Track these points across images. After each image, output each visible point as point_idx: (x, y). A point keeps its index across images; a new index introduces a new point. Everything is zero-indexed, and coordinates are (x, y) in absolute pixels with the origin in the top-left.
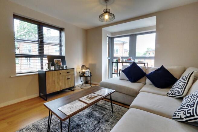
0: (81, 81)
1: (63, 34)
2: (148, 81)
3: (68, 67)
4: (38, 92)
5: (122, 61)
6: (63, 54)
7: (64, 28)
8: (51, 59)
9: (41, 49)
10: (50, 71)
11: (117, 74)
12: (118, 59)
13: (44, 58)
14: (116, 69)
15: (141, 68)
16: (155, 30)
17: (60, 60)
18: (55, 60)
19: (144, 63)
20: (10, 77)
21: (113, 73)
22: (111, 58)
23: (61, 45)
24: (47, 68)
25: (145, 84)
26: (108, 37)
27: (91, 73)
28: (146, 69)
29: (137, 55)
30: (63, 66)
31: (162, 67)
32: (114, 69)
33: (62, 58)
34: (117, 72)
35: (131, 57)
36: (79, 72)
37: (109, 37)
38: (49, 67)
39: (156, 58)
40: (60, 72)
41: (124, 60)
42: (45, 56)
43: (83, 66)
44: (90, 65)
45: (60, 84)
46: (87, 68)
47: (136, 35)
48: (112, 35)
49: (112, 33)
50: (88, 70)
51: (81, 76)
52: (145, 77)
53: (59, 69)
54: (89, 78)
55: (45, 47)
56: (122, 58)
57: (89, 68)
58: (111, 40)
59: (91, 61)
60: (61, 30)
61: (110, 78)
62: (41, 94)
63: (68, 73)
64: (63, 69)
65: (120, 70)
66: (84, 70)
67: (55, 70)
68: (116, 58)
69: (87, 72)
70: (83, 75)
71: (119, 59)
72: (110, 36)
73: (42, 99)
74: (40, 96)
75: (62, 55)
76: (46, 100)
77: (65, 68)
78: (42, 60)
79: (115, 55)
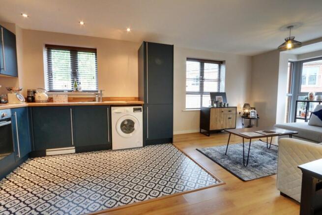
0: (243, 124)
1: (223, 68)
3: (229, 106)
4: (199, 128)
5: (319, 98)
7: (225, 61)
8: (213, 95)
10: (213, 108)
11: (305, 119)
12: (309, 96)
13: (203, 95)
14: (303, 111)
17: (221, 97)
18: (217, 97)
20: (182, 111)
21: (297, 117)
22: (294, 95)
23: (219, 80)
24: (210, 105)
26: (289, 62)
27: (257, 115)
30: (225, 104)
32: (300, 112)
33: (224, 95)
34: (306, 117)
36: (240, 113)
37: (292, 62)
38: (212, 104)
40: (223, 109)
42: (206, 93)
43: (246, 106)
44: (256, 104)
45: (222, 122)
46: (252, 108)
48: (298, 59)
49: (298, 56)
50: (253, 110)
51: (243, 117)
53: (220, 106)
54: (253, 122)
55: (205, 83)
56: (317, 94)
57: (255, 109)
58: (297, 67)
59: (257, 99)
60: (220, 63)
61: (292, 122)
62: (203, 131)
63: (229, 111)
64: (224, 107)
65: (311, 113)
66: (247, 111)
67: (217, 107)
68: (306, 94)
69: (253, 113)
70: (246, 116)
71: (311, 96)
72: (295, 60)
73: (203, 135)
74: (200, 132)
75: (221, 91)
76: (209, 136)
77: (226, 106)
78: (202, 97)
79: (302, 91)
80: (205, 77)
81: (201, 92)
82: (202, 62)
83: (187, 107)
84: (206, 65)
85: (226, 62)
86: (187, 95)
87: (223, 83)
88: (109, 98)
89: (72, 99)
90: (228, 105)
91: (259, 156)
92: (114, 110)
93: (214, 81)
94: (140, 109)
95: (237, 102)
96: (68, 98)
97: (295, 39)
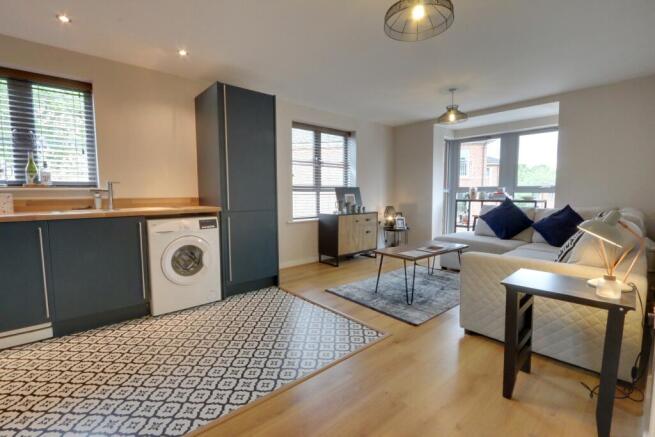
1: (352, 144)
2: (537, 236)
3: (367, 210)
4: (317, 253)
5: (481, 196)
6: (352, 184)
8: (341, 192)
9: (317, 175)
10: (343, 215)
11: (468, 227)
12: (470, 193)
14: (465, 216)
15: (523, 211)
16: (556, 125)
17: (353, 195)
18: (346, 195)
19: (535, 202)
20: (289, 223)
21: (457, 224)
22: (451, 191)
23: (346, 166)
24: (337, 210)
25: (531, 242)
26: (444, 140)
27: (407, 224)
28: (535, 214)
29: (520, 183)
30: (359, 208)
31: (568, 207)
32: (461, 216)
33: (355, 191)
34: (468, 224)
35: (504, 189)
37: (446, 141)
38: (340, 209)
39: (558, 190)
40: (358, 217)
41: (487, 195)
42: (328, 189)
43: (389, 209)
44: (403, 206)
46: (397, 214)
47: (517, 135)
48: (455, 136)
49: (456, 132)
50: (400, 217)
51: (384, 229)
52: (531, 228)
53: (353, 212)
55: (324, 170)
56: (480, 189)
57: (401, 214)
58: (453, 147)
59: (404, 198)
60: (347, 135)
61: (450, 232)
62: (324, 257)
63: (367, 220)
64: (359, 213)
65: (476, 218)
66: (390, 218)
67: (348, 214)
68: (466, 189)
69: (400, 222)
70: (390, 227)
71: (473, 193)
72: (451, 138)
73: (324, 266)
74: (320, 261)
75: (349, 186)
76: (337, 266)
77: (362, 211)
78: (318, 195)
79: (462, 184)
80: (324, 158)
81: (317, 188)
82: (318, 130)
83: (295, 215)
84: (324, 137)
85: (358, 133)
86: (294, 193)
87: (353, 171)
88: (130, 200)
89: (24, 205)
90: (364, 208)
91: (423, 287)
92: (154, 227)
93: (337, 166)
94: (213, 223)
95: (375, 203)
96: (15, 202)
97: (459, 109)
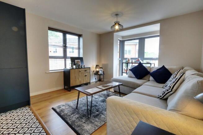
0: (95, 79)
1: (81, 39)
2: (151, 78)
3: (85, 67)
4: (63, 85)
5: (132, 61)
6: (81, 56)
7: (82, 35)
8: (73, 59)
9: (65, 52)
10: (73, 69)
11: (127, 73)
12: (128, 60)
13: (67, 59)
14: (126, 68)
15: (146, 68)
16: (159, 34)
17: (80, 60)
18: (76, 61)
19: (151, 64)
20: (46, 73)
21: (123, 72)
22: (122, 59)
23: (79, 48)
24: (71, 67)
25: (149, 81)
26: (119, 40)
27: (103, 72)
28: (151, 69)
29: (146, 56)
30: (82, 66)
31: (163, 66)
32: (124, 69)
34: (127, 72)
35: (140, 59)
36: (94, 71)
37: (120, 41)
38: (72, 66)
39: (159, 59)
40: (80, 70)
41: (134, 61)
42: (68, 58)
43: (97, 66)
44: (103, 65)
45: (80, 79)
46: (100, 68)
47: (144, 38)
48: (123, 39)
50: (101, 69)
51: (95, 74)
52: (149, 75)
53: (79, 67)
54: (102, 77)
55: (68, 50)
56: (132, 59)
57: (102, 68)
58: (122, 43)
59: (104, 62)
60: (80, 36)
62: (66, 87)
63: (85, 71)
64: (82, 68)
65: (129, 70)
66: (98, 70)
67: (76, 68)
68: (126, 59)
69: (101, 71)
70: (97, 73)
71: (129, 60)
72: (121, 39)
73: (66, 91)
74: (65, 89)
76: (70, 91)
77: (83, 67)
78: (65, 60)
79: (125, 57)
80: (68, 45)
81: (65, 57)
82: (65, 33)
84: (68, 36)
86: (50, 59)
87: (81, 51)
90: (84, 66)
93: (75, 48)
95: (91, 64)
97: (119, 23)
